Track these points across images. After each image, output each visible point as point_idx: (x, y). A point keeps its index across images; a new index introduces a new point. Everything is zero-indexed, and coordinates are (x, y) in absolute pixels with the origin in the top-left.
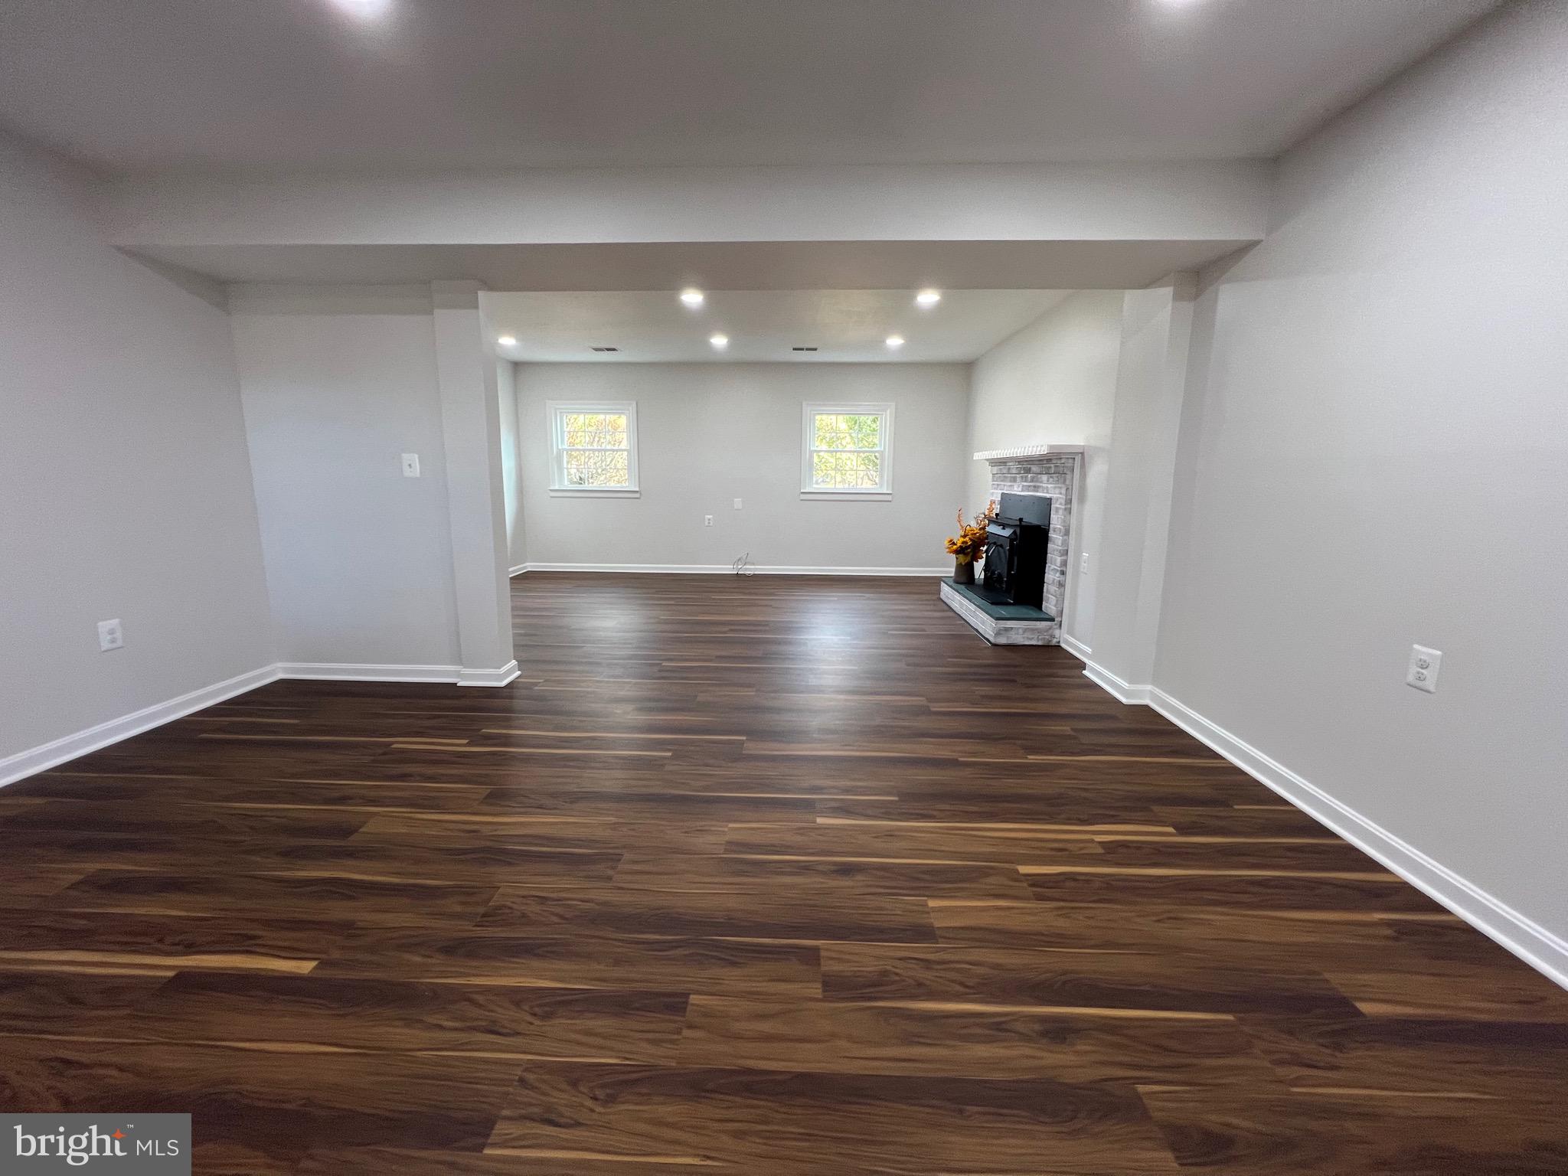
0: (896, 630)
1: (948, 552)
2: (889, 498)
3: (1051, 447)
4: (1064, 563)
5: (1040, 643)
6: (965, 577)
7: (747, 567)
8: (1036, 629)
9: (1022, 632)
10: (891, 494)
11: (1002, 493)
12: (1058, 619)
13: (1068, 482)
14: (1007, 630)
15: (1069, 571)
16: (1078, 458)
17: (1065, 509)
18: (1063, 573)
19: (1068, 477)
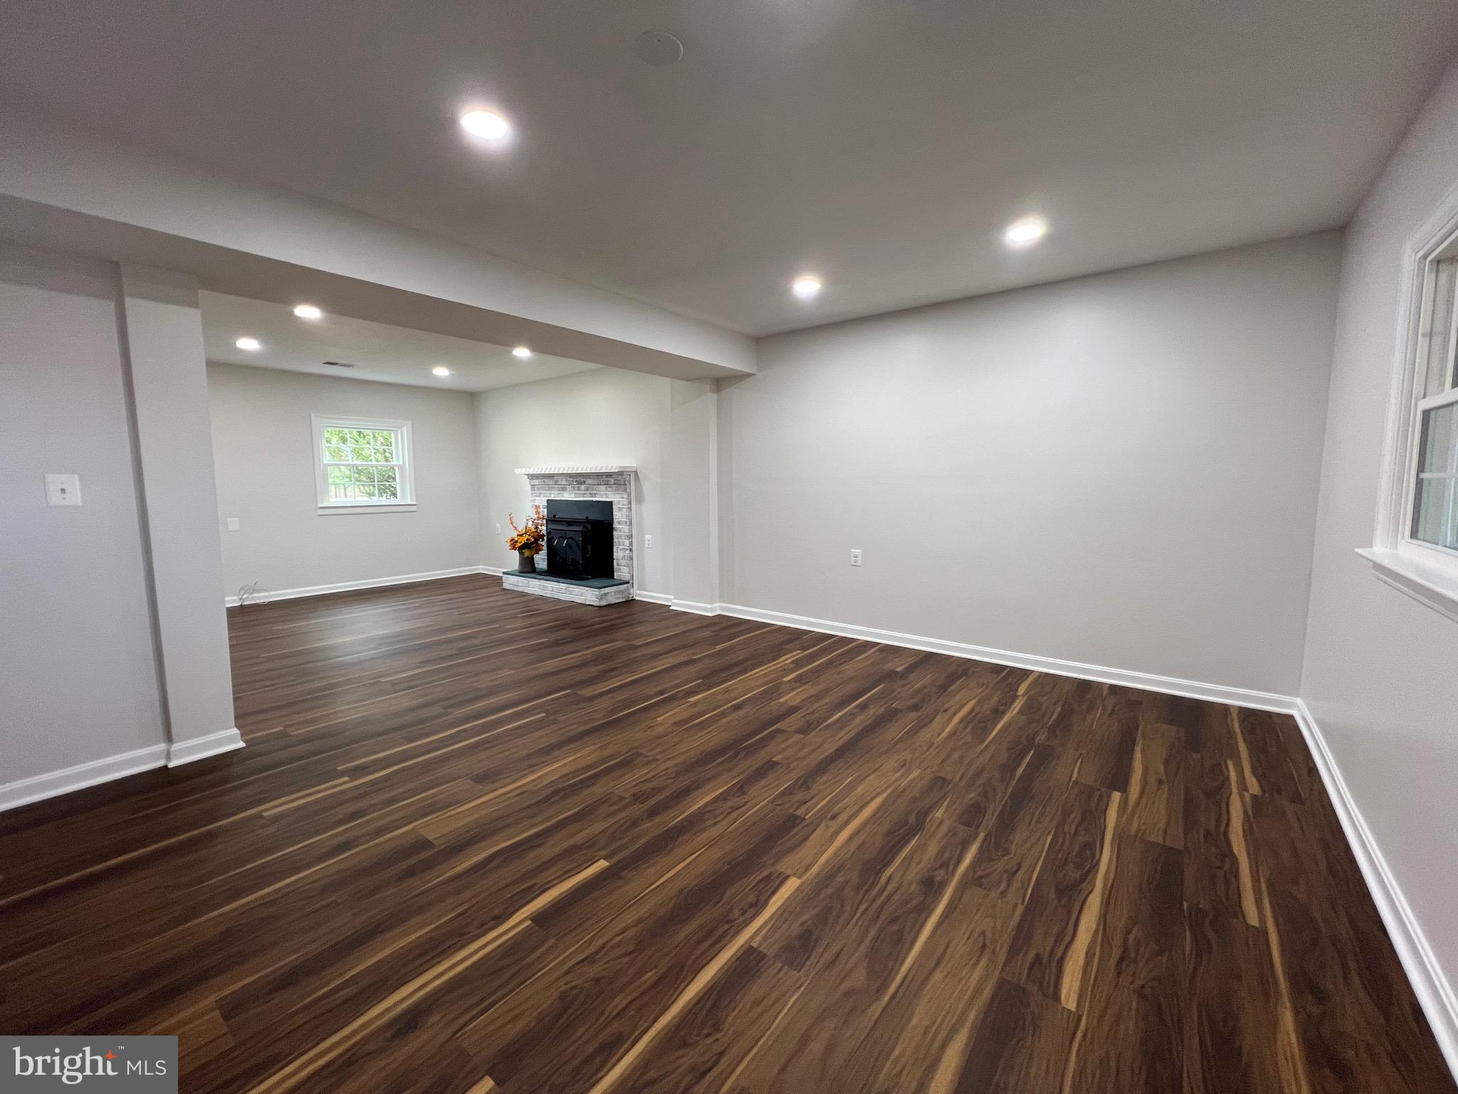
0: (522, 613)
1: (510, 549)
2: (414, 508)
3: (621, 467)
4: (631, 544)
5: (624, 600)
6: (528, 568)
7: (255, 595)
8: (620, 591)
9: (612, 595)
10: (415, 505)
11: (548, 500)
12: (631, 582)
13: (628, 490)
14: (606, 594)
15: (635, 548)
16: (632, 476)
17: (628, 508)
18: (631, 550)
19: (628, 487)
